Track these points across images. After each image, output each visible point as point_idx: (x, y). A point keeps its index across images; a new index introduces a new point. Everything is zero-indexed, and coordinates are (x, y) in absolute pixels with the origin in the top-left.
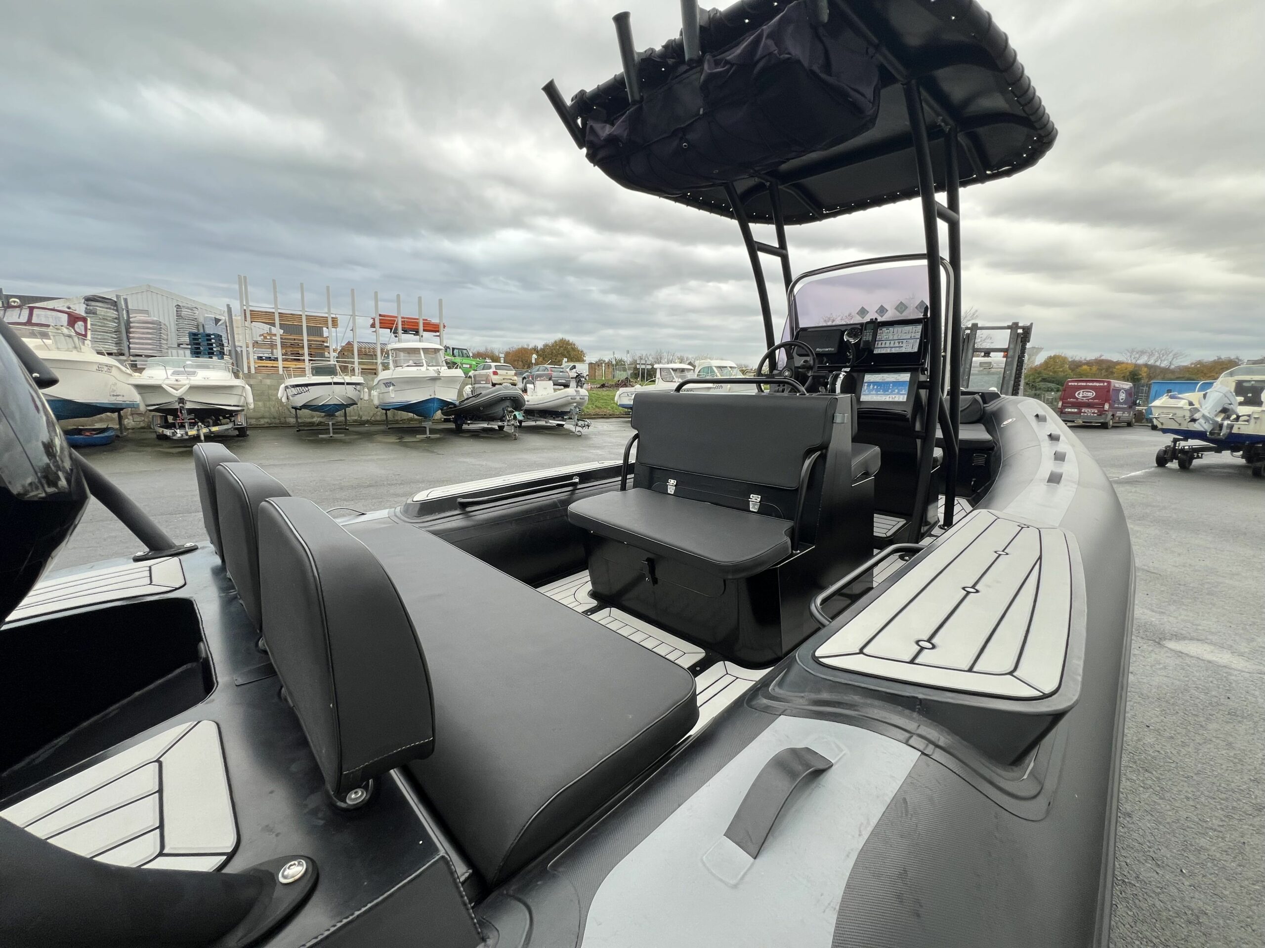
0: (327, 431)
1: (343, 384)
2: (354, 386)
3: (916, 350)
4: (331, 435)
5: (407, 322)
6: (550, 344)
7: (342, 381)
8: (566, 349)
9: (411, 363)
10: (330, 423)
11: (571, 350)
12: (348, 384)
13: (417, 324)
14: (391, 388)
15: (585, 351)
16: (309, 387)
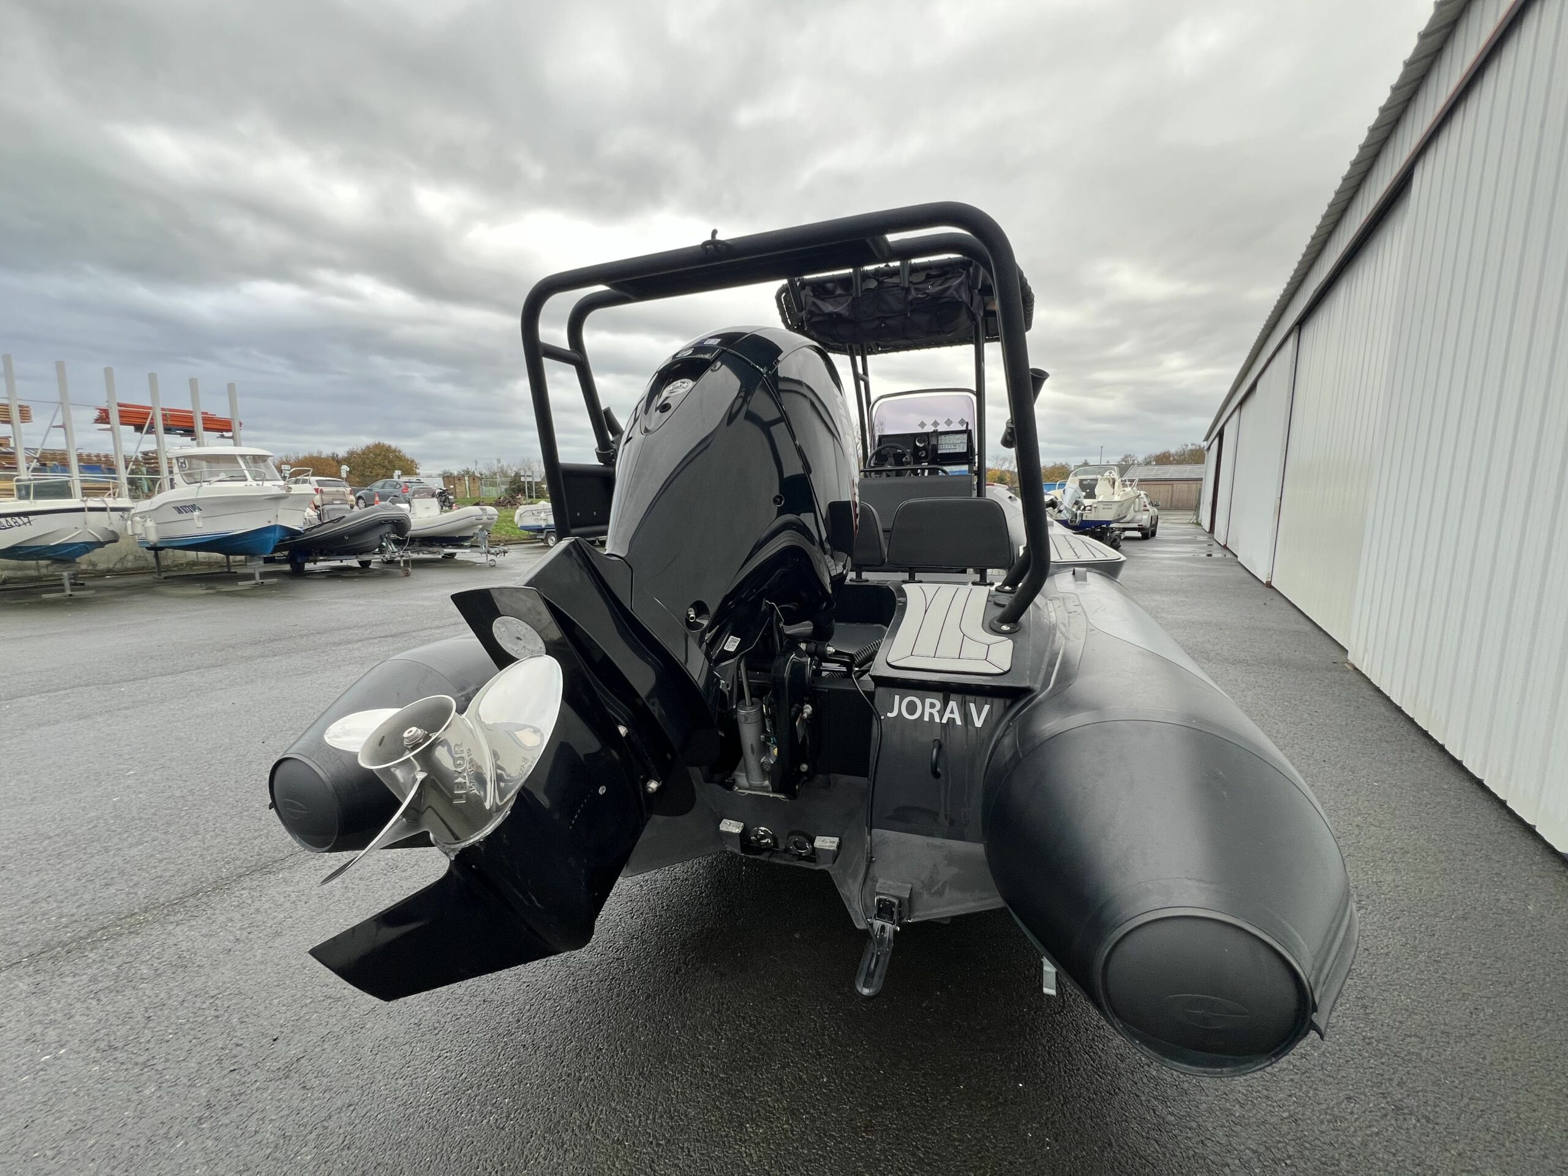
0: (60, 588)
1: (103, 509)
2: (121, 513)
3: (965, 450)
4: (67, 593)
5: (172, 416)
6: (359, 451)
7: (102, 505)
8: (386, 457)
9: (222, 476)
10: (66, 575)
11: (394, 459)
12: (113, 509)
13: (191, 419)
14: (197, 513)
15: (417, 461)
16: (31, 518)
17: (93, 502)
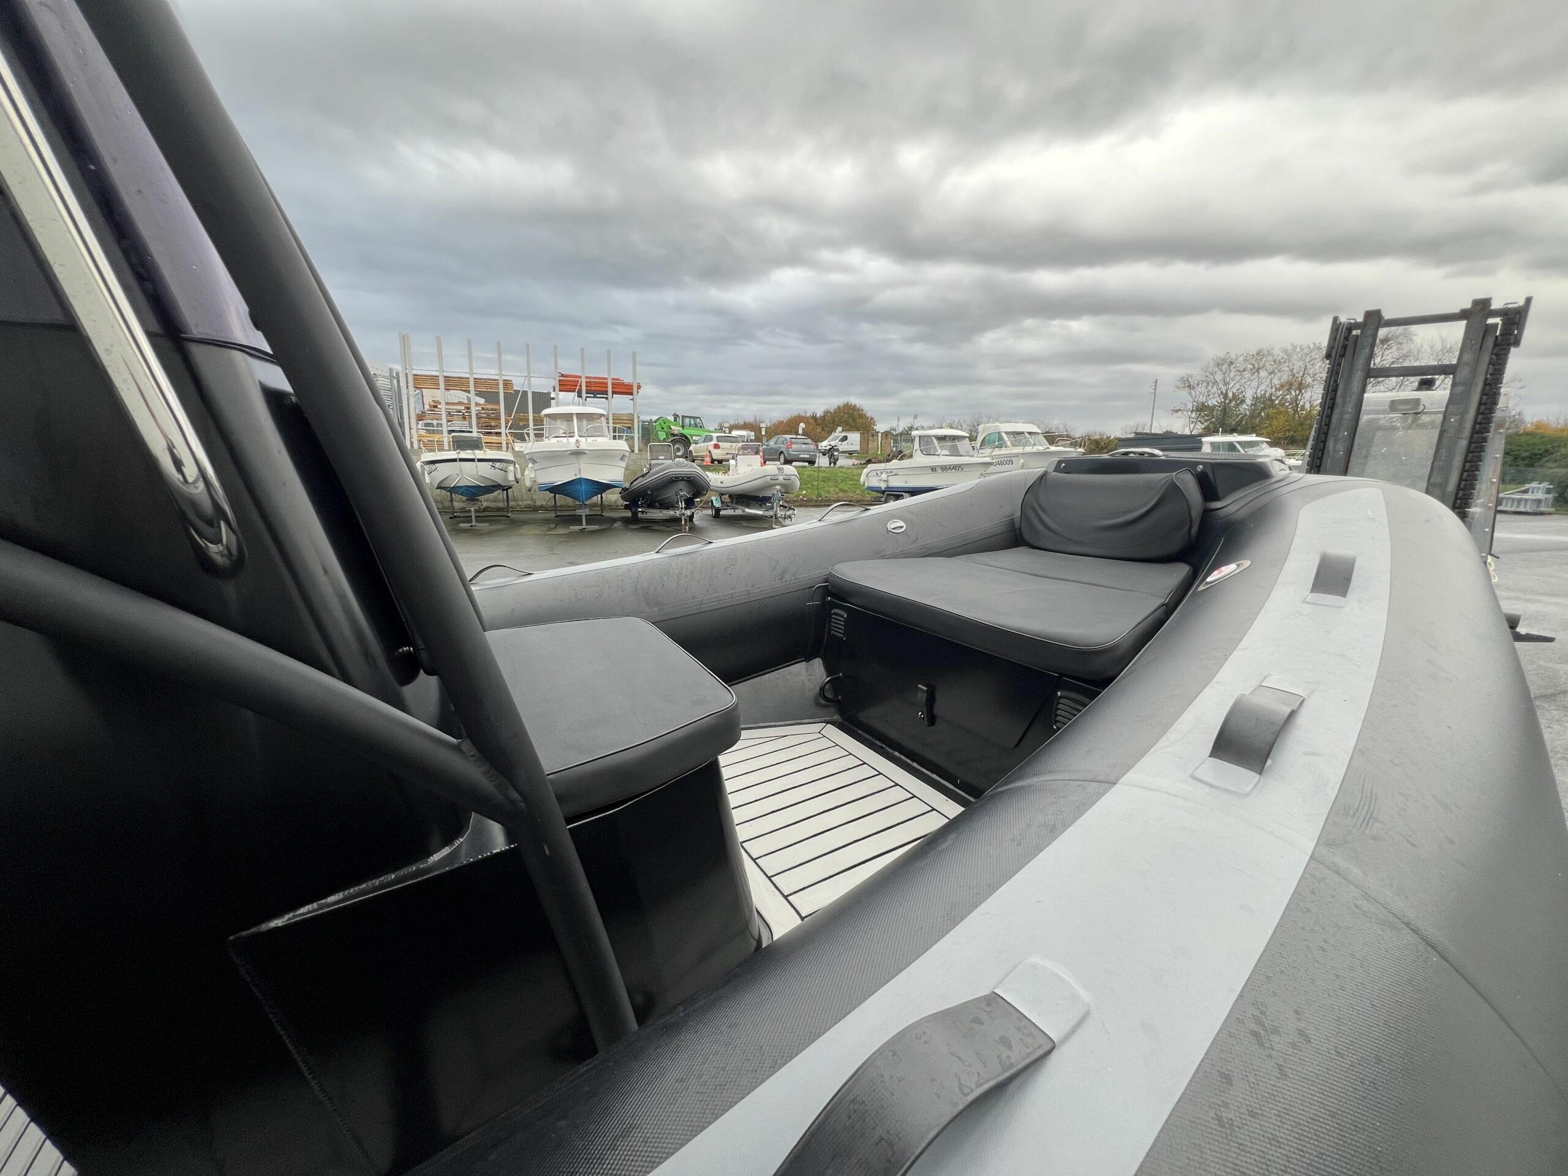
0: (468, 519)
1: (472, 460)
2: (491, 463)
4: (474, 524)
5: (593, 382)
6: (832, 411)
7: (472, 457)
10: (472, 509)
11: (857, 416)
12: (480, 460)
13: (606, 385)
16: (437, 465)
17: (464, 455)
